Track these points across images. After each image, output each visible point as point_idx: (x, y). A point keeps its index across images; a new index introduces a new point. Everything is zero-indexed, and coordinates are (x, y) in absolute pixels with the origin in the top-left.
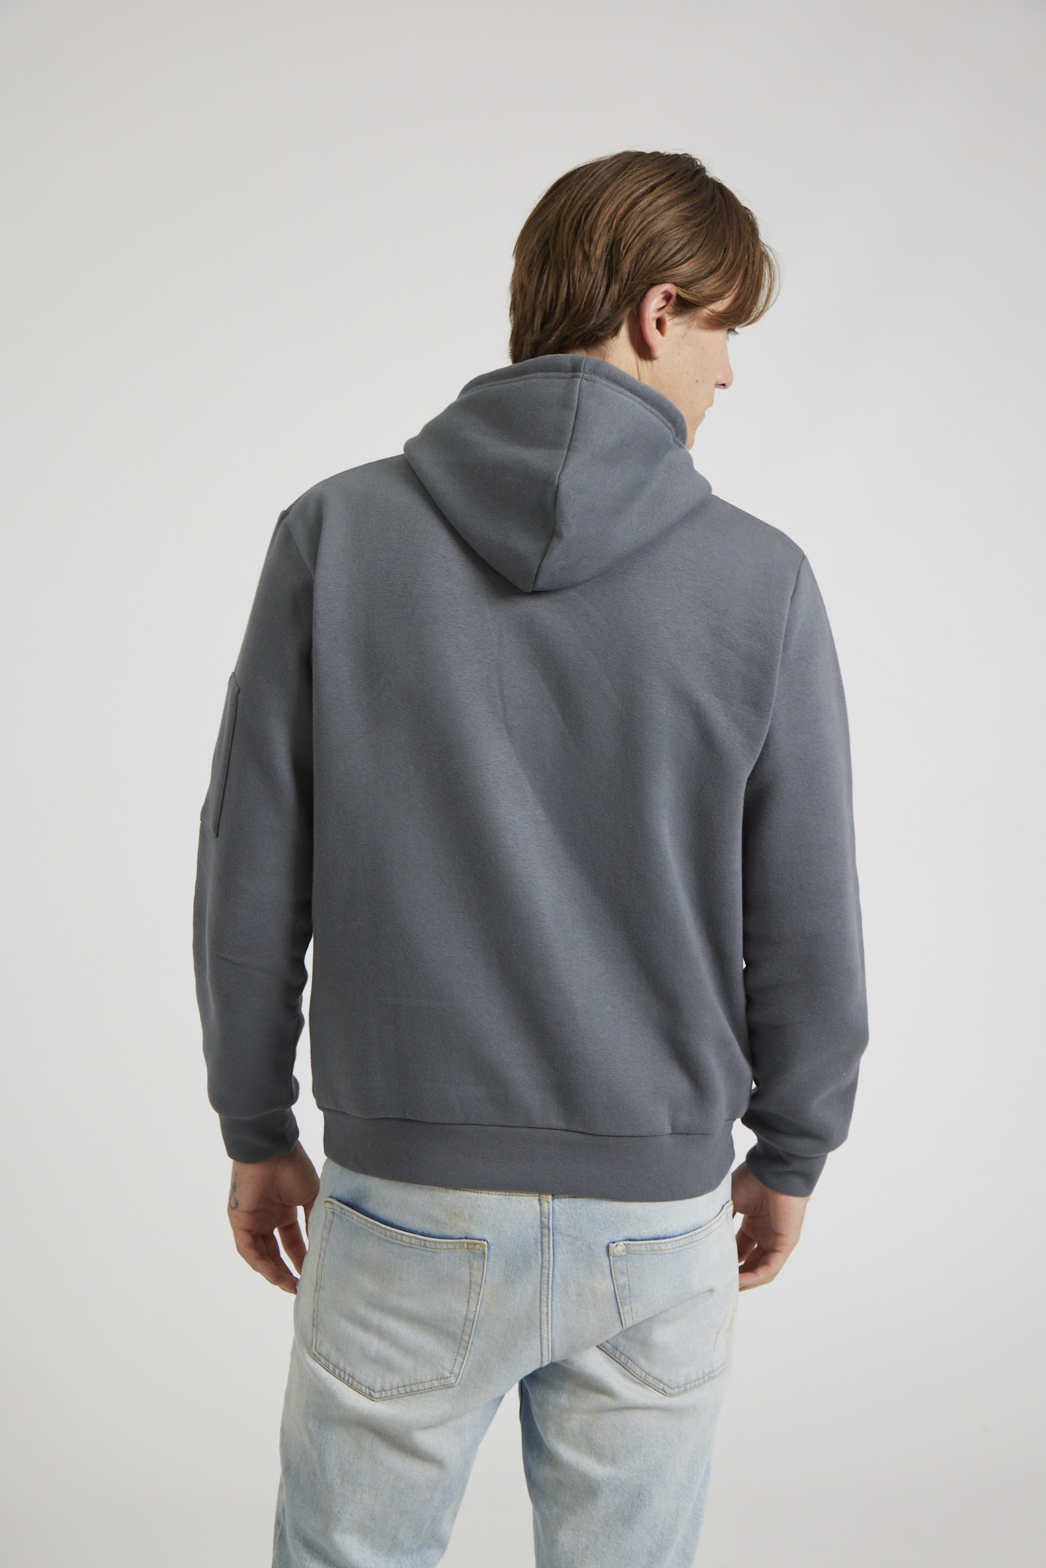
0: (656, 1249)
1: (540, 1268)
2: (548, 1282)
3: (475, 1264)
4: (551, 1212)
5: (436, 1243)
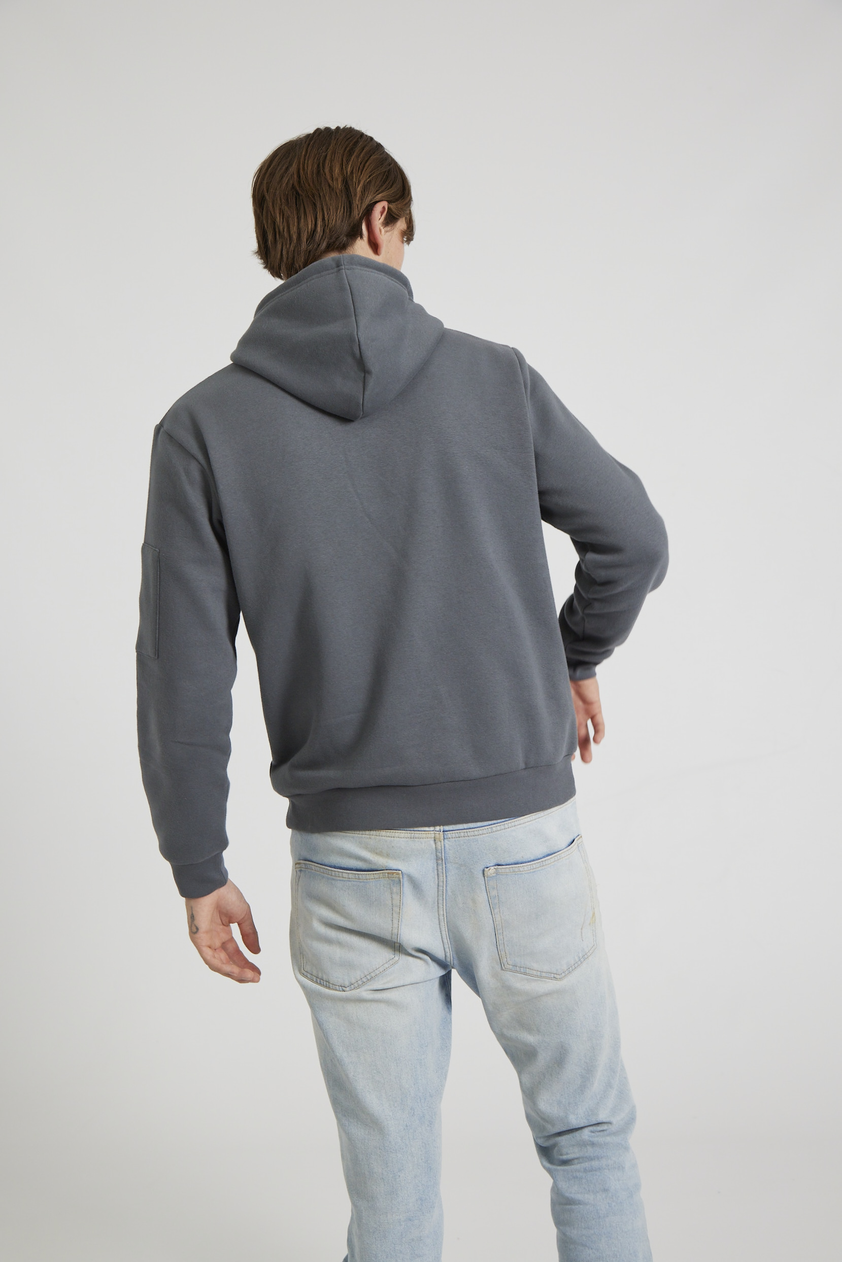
0: (518, 871)
1: (436, 887)
3: (395, 890)
4: (443, 848)
5: (366, 875)
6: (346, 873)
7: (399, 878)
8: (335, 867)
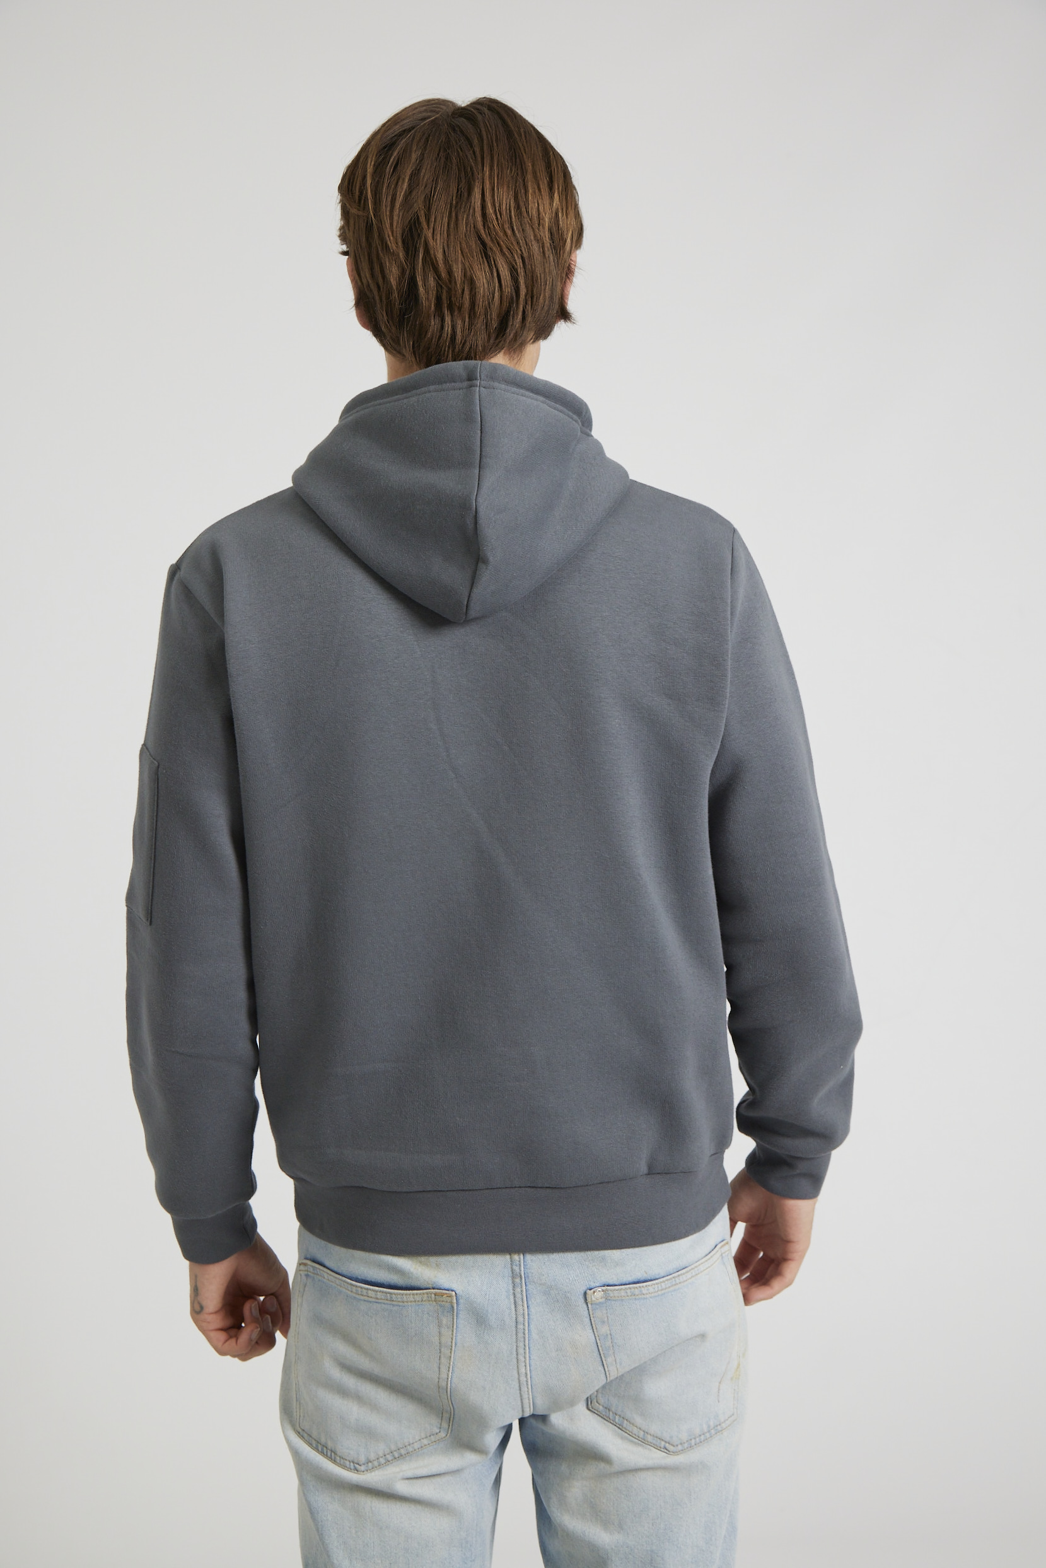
0: (637, 1293)
1: (514, 1324)
2: (524, 1338)
4: (522, 1259)
5: (403, 1295)
6: (373, 1291)
7: (451, 1302)
8: (357, 1280)
